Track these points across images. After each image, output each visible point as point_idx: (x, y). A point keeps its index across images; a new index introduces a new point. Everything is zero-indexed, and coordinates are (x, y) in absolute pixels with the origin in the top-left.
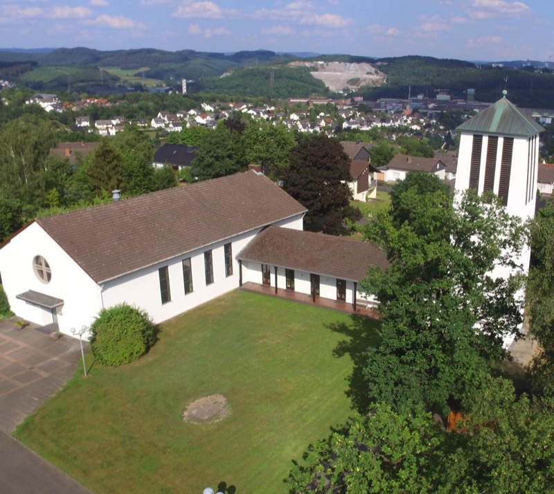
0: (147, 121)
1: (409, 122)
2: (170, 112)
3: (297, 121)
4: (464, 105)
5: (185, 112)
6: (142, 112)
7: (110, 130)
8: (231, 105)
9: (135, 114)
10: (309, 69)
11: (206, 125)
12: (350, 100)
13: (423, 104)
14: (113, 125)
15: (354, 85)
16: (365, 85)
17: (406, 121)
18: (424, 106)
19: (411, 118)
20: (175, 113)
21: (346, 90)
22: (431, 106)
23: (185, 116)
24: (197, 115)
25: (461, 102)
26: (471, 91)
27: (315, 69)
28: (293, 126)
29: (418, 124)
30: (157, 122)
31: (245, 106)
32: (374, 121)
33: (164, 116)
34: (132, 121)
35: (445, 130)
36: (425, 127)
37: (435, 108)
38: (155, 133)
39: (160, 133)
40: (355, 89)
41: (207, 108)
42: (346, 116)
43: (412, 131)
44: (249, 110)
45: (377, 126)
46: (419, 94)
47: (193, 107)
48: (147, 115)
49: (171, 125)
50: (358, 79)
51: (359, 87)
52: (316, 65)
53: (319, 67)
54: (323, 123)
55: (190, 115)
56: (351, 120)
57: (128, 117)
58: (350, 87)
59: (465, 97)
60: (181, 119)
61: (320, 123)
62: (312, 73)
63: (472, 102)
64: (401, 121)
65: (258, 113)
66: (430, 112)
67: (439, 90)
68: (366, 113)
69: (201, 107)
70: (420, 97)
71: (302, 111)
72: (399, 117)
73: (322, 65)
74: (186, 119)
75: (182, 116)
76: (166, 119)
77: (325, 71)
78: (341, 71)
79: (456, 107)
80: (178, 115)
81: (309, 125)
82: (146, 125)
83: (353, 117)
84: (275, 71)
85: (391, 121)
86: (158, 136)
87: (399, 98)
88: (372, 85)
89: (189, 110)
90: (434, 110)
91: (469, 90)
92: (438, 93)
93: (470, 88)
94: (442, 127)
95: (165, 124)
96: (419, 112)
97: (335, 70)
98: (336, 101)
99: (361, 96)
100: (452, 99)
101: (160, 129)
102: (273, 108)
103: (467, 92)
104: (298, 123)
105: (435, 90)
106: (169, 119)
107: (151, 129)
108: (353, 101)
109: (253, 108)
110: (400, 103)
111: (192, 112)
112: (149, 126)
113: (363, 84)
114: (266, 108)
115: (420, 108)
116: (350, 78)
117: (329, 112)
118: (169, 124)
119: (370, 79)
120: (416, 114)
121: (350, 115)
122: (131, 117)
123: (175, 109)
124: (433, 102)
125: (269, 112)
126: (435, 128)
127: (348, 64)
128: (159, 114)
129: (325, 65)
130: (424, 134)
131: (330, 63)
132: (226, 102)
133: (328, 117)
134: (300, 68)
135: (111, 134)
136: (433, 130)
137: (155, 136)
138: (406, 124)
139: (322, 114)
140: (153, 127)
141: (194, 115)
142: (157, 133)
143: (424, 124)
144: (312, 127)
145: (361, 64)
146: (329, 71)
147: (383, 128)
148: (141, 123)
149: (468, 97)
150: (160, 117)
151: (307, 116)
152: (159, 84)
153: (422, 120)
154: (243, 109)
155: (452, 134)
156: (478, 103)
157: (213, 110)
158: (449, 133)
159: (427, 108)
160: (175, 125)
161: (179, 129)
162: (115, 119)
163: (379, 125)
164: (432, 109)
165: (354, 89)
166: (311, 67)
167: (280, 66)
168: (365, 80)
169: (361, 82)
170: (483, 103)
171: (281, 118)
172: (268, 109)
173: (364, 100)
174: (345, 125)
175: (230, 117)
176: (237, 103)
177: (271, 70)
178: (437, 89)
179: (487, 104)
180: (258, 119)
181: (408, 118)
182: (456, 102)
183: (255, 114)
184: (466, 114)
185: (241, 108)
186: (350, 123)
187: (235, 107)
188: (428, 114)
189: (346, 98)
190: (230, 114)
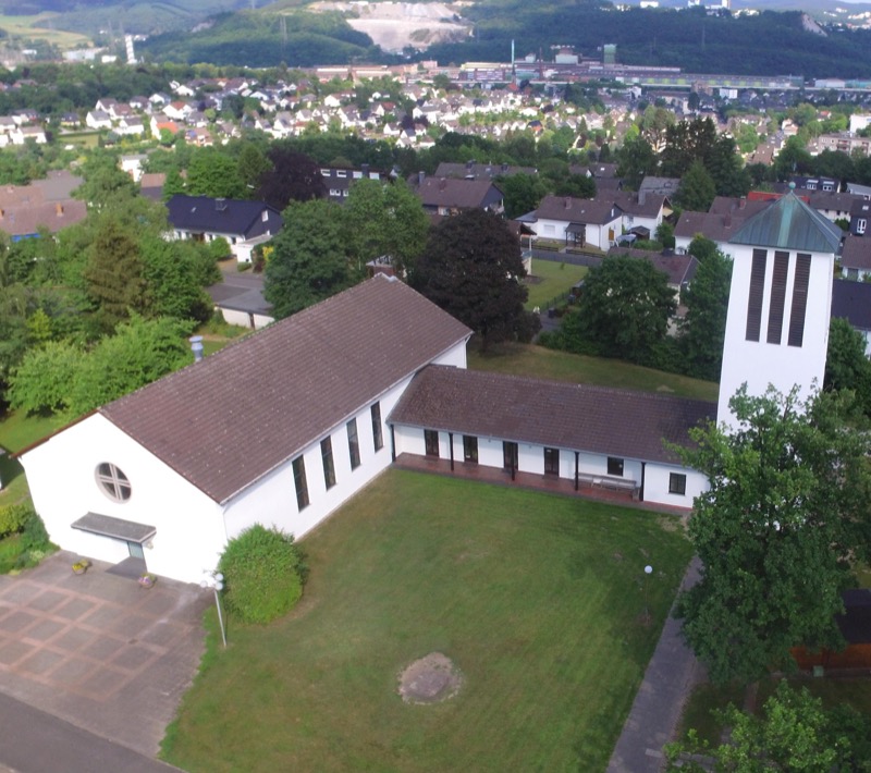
0: (78, 116)
1: (518, 102)
2: (117, 99)
3: (338, 108)
4: (599, 71)
5: (144, 99)
6: (66, 101)
7: (12, 135)
8: (222, 84)
9: (55, 105)
10: (344, 15)
11: (184, 122)
12: (416, 66)
13: (537, 71)
14: (17, 126)
15: (421, 40)
16: (439, 40)
17: (512, 102)
18: (537, 74)
19: (520, 97)
20: (125, 100)
21: (408, 50)
22: (549, 73)
23: (145, 106)
24: (166, 104)
25: (594, 66)
26: (610, 48)
27: (355, 16)
28: (332, 118)
29: (533, 105)
30: (96, 118)
31: (245, 85)
32: (463, 104)
33: (107, 107)
34: (52, 118)
35: (576, 114)
36: (545, 110)
37: (556, 78)
38: (96, 138)
39: (105, 138)
40: (423, 48)
41: (183, 90)
42: (417, 96)
43: (524, 118)
44: (254, 91)
45: (468, 112)
46: (527, 54)
47: (158, 90)
48: (76, 106)
49: (123, 123)
50: (428, 31)
51: (430, 44)
52: (356, 7)
53: (361, 11)
54: (380, 111)
55: (153, 104)
56: (426, 104)
57: (42, 110)
58: (415, 44)
59: (600, 58)
60: (140, 111)
61: (375, 110)
62: (350, 21)
63: (612, 66)
64: (505, 102)
65: (271, 98)
66: (548, 84)
67: (559, 47)
68: (447, 90)
69: (169, 87)
70: (530, 59)
71: (342, 91)
72: (501, 96)
73: (365, 8)
74: (148, 111)
75: (139, 105)
76: (111, 111)
77: (371, 18)
78: (398, 18)
79: (587, 74)
80: (133, 105)
81: (358, 115)
82: (78, 123)
83: (428, 98)
84: (288, 19)
85: (490, 103)
86: (102, 143)
87: (495, 61)
88: (451, 41)
89: (150, 94)
90: (555, 80)
91: (606, 46)
92: (557, 52)
93: (608, 43)
94: (570, 110)
95: (112, 121)
96: (531, 86)
97: (388, 16)
98: (395, 69)
99: (434, 60)
100: (580, 61)
101: (104, 131)
102: (293, 87)
103: (603, 49)
104: (340, 111)
105: (553, 47)
106: (118, 112)
107: (87, 131)
108: (421, 68)
109: (259, 87)
110: (498, 70)
111: (156, 98)
112: (84, 125)
113: (435, 39)
114: (281, 87)
115: (531, 77)
116: (414, 29)
117: (388, 92)
118: (119, 120)
119: (447, 30)
120: (528, 89)
121: (423, 95)
122: (47, 110)
123: (125, 94)
124: (552, 67)
125: (288, 95)
126: (560, 112)
127: (409, 5)
128: (99, 105)
129: (370, 8)
130: (544, 123)
131: (378, 4)
132: (212, 78)
133: (387, 100)
134: (330, 14)
135: (15, 142)
136: (557, 115)
137: (96, 144)
138: (513, 108)
139: (377, 95)
140: (91, 128)
141: (160, 103)
142: (100, 139)
143: (542, 106)
144: (364, 118)
145: (430, 4)
146: (377, 18)
147: (478, 115)
148: (67, 120)
149: (606, 56)
150: (100, 109)
151: (352, 99)
152: (82, 43)
153: (538, 100)
154: (244, 90)
155: (587, 122)
156: (622, 68)
157: (191, 93)
158: (583, 121)
159: (541, 78)
160: (131, 122)
161: (138, 129)
162: (18, 115)
163: (472, 110)
164: (551, 79)
165: (422, 46)
166: (347, 11)
167: (295, 9)
168: (438, 32)
169: (432, 36)
170: (630, 68)
171: (309, 104)
172: (286, 89)
173: (439, 65)
174: (417, 113)
175: (223, 106)
176: (230, 79)
177: (280, 18)
178: (556, 45)
179: (636, 68)
180: (272, 108)
181: (515, 97)
182: (587, 67)
183: (265, 98)
184: (606, 86)
185: (241, 88)
186: (424, 110)
187: (229, 87)
188: (546, 89)
189: (410, 62)
190: (223, 99)
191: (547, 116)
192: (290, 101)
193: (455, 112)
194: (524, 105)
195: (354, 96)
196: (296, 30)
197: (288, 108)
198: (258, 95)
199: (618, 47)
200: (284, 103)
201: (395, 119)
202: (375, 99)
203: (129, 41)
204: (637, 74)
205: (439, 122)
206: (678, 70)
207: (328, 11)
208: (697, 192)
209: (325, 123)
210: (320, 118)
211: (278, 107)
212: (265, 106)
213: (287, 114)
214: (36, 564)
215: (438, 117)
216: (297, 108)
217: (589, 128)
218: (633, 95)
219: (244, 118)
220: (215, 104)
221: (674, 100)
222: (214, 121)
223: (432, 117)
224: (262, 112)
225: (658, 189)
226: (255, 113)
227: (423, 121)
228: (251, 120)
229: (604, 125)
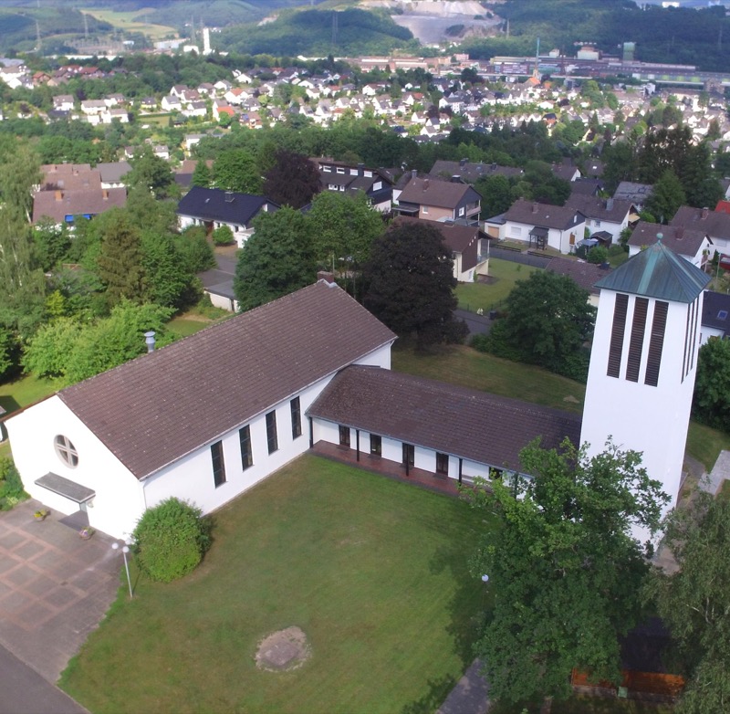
0: (156, 100)
1: (537, 96)
2: (188, 86)
3: (373, 96)
4: (618, 67)
5: (209, 85)
6: (147, 86)
7: (103, 116)
8: (276, 72)
9: (138, 90)
10: (388, 12)
11: (241, 106)
12: (450, 58)
13: (559, 65)
14: (107, 108)
15: (456, 35)
16: (472, 36)
17: (531, 95)
18: (559, 69)
19: (539, 91)
20: (195, 87)
21: (443, 44)
22: (570, 68)
23: (210, 92)
24: (228, 89)
25: (613, 62)
26: (630, 45)
27: (399, 12)
28: (367, 106)
29: (550, 99)
30: (170, 102)
31: (296, 74)
32: (485, 97)
33: (180, 93)
34: (135, 101)
35: (589, 109)
36: (561, 104)
37: (576, 73)
38: (167, 118)
39: (175, 119)
40: (458, 43)
41: (242, 78)
42: (444, 88)
43: (540, 111)
44: (302, 80)
45: (489, 104)
46: (551, 50)
47: (222, 78)
48: (155, 91)
49: (190, 107)
50: (462, 26)
51: (463, 39)
52: (400, 4)
53: (404, 8)
54: (410, 101)
55: (217, 90)
56: (452, 95)
57: (128, 95)
58: (450, 38)
59: (620, 55)
60: (205, 96)
61: (406, 99)
62: (393, 17)
63: (630, 63)
64: (525, 96)
65: (316, 86)
66: (568, 78)
67: (581, 44)
68: (473, 83)
69: (233, 77)
70: (554, 54)
71: (379, 81)
72: (522, 89)
73: (408, 5)
74: (212, 96)
75: (206, 91)
76: (182, 96)
77: (412, 14)
78: (436, 15)
79: (606, 70)
80: (200, 90)
81: (390, 104)
82: (155, 106)
83: (454, 90)
84: (340, 15)
85: (511, 96)
86: (172, 123)
87: (522, 56)
88: (482, 36)
89: (216, 81)
90: (574, 74)
91: (626, 44)
92: (579, 48)
93: (628, 41)
94: (585, 105)
95: (182, 104)
96: (552, 80)
97: (428, 13)
98: (430, 61)
99: (466, 53)
100: (600, 57)
101: (175, 113)
102: (337, 76)
103: (623, 46)
104: (375, 100)
105: (576, 44)
106: (187, 97)
107: (162, 112)
108: (454, 60)
109: (308, 76)
110: (522, 63)
111: (220, 85)
112: (159, 108)
113: (470, 34)
114: (326, 76)
115: (553, 72)
116: (450, 25)
117: (420, 83)
118: (187, 104)
119: (480, 26)
120: (547, 84)
121: (450, 86)
122: (132, 94)
123: (195, 81)
124: (573, 63)
125: (331, 84)
126: (575, 106)
127: (447, 3)
128: (173, 90)
129: (413, 5)
130: (558, 116)
131: (420, 2)
132: (269, 67)
133: (418, 91)
134: (377, 11)
135: (105, 122)
136: (572, 109)
137: (167, 124)
138: (531, 101)
139: (409, 86)
140: (164, 110)
141: (223, 89)
142: (171, 119)
143: (559, 100)
144: (395, 106)
145: (466, 3)
146: (418, 14)
147: (498, 107)
148: (147, 103)
149: (625, 53)
150: (174, 94)
151: (387, 89)
152: (170, 35)
153: (555, 94)
154: (294, 78)
155: (599, 116)
156: (639, 64)
157: (250, 81)
158: (595, 116)
159: (563, 73)
160: (197, 106)
161: (202, 112)
162: (109, 99)
163: (493, 102)
164: (571, 74)
165: (455, 40)
166: (392, 8)
167: (346, 6)
168: (472, 28)
169: (466, 31)
170: (647, 65)
171: (349, 93)
172: (330, 78)
173: (470, 58)
174: (443, 103)
175: (275, 93)
176: (284, 68)
177: (334, 12)
178: (579, 41)
179: (653, 65)
180: (315, 96)
181: (535, 91)
182: (607, 63)
183: (312, 86)
184: (621, 82)
185: (291, 77)
186: (449, 101)
187: (282, 75)
188: (565, 83)
189: (444, 55)
190: (275, 87)
191: (562, 109)
192: (332, 90)
193: (477, 103)
194: (542, 98)
195: (389, 86)
196: (346, 25)
197: (330, 96)
198: (305, 83)
199: (637, 45)
200: (327, 91)
201: (423, 109)
202: (407, 89)
203: (206, 32)
204: (653, 71)
205: (462, 112)
206: (693, 68)
207: (376, 7)
208: (667, 199)
209: (360, 110)
210: (356, 106)
211: (322, 95)
212: (310, 93)
213: (329, 101)
214: (11, 508)
215: (461, 107)
216: (337, 97)
217: (601, 123)
218: (647, 91)
219: (290, 105)
220: (268, 91)
221: (685, 98)
222: (265, 106)
223: (456, 107)
224: (307, 99)
225: (632, 194)
226: (301, 100)
227: (448, 111)
228: (297, 106)
229: (615, 120)
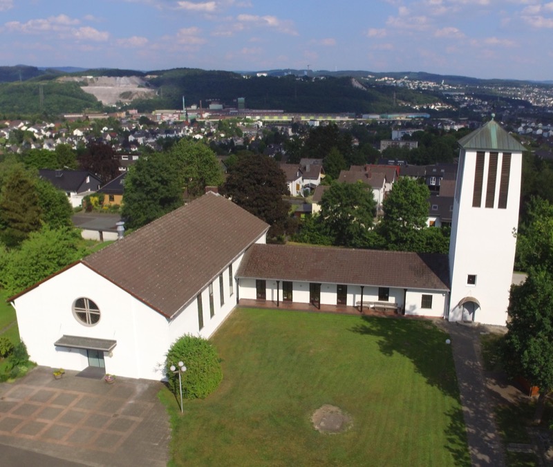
1: (191, 131)
3: (82, 136)
4: (236, 113)
8: (7, 123)
10: (78, 85)
12: (125, 113)
13: (198, 114)
15: (127, 98)
16: (137, 97)
18: (199, 116)
19: (192, 128)
21: (119, 104)
22: (206, 115)
25: (233, 110)
26: (241, 99)
27: (86, 84)
28: (79, 142)
29: (200, 133)
31: (22, 124)
32: (159, 133)
35: (226, 137)
36: (207, 136)
37: (210, 117)
40: (128, 102)
42: (130, 129)
44: (29, 127)
45: (162, 137)
46: (192, 105)
50: (130, 93)
51: (132, 100)
52: (86, 79)
53: (89, 81)
54: (109, 137)
56: (136, 133)
58: (123, 100)
59: (236, 105)
61: (105, 137)
62: (82, 88)
63: (243, 110)
64: (184, 131)
65: (39, 130)
66: (207, 121)
68: (148, 125)
70: (194, 107)
71: (83, 126)
72: (181, 128)
73: (91, 79)
77: (95, 85)
78: (112, 85)
79: (229, 115)
81: (95, 140)
83: (136, 129)
84: (44, 86)
85: (175, 132)
87: (173, 109)
88: (145, 98)
90: (209, 119)
91: (239, 99)
92: (210, 103)
93: (240, 97)
94: (223, 135)
96: (197, 122)
97: (106, 85)
98: (112, 114)
99: (135, 109)
100: (224, 108)
102: (53, 125)
103: (237, 100)
104: (84, 138)
105: (207, 100)
108: (127, 114)
109: (32, 125)
110: (176, 113)
113: (135, 97)
114: (45, 125)
115: (196, 117)
116: (122, 92)
117: (112, 126)
119: (142, 92)
120: (196, 124)
121: (133, 128)
124: (207, 111)
125: (50, 129)
126: (217, 136)
127: (118, 78)
129: (95, 80)
130: (208, 142)
131: (99, 78)
132: (1, 120)
133: (112, 131)
134: (69, 84)
136: (215, 138)
138: (188, 134)
139: (105, 128)
143: (206, 133)
145: (131, 77)
146: (99, 86)
147: (168, 139)
149: (239, 105)
151: (91, 131)
153: (203, 130)
155: (234, 141)
156: (249, 111)
158: (232, 140)
159: (202, 118)
164: (207, 118)
166: (80, 82)
167: (48, 81)
168: (137, 93)
169: (133, 95)
170: (254, 111)
171: (64, 135)
172: (48, 126)
173: (138, 112)
174: (131, 138)
175: (10, 136)
176: (11, 121)
177: (38, 86)
178: (209, 99)
179: (257, 111)
180: (41, 137)
181: (189, 128)
182: (229, 111)
183: (36, 131)
184: (241, 121)
185: (19, 126)
186: (135, 136)
187: (11, 125)
188: (206, 123)
189: (121, 111)
190: (10, 133)
191: (209, 139)
192: (52, 133)
193: (153, 138)
194: (195, 133)
195: (92, 129)
196: (50, 93)
197: (51, 137)
198: (31, 129)
199: (245, 99)
200: (48, 134)
201: (118, 142)
202: (104, 131)
204: (259, 114)
205: (145, 143)
206: (282, 111)
207: (69, 82)
209: (75, 145)
210: (72, 143)
211: (45, 137)
212: (37, 136)
213: (51, 140)
215: (144, 140)
216: (56, 137)
217: (235, 145)
218: (258, 126)
219: (23, 143)
220: (5, 135)
221: (283, 128)
222: (5, 145)
223: (140, 140)
224: (35, 140)
226: (31, 140)
227: (135, 143)
228: (29, 144)
229: (244, 143)
